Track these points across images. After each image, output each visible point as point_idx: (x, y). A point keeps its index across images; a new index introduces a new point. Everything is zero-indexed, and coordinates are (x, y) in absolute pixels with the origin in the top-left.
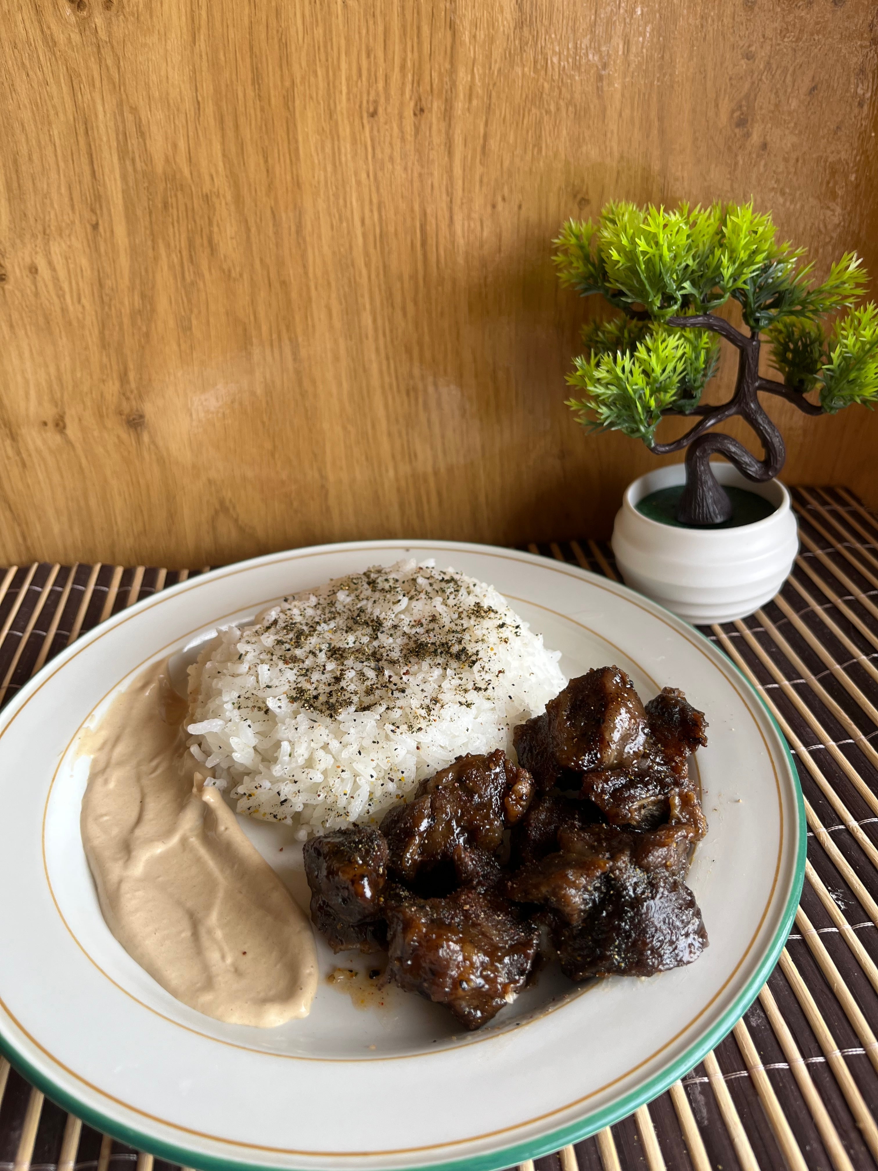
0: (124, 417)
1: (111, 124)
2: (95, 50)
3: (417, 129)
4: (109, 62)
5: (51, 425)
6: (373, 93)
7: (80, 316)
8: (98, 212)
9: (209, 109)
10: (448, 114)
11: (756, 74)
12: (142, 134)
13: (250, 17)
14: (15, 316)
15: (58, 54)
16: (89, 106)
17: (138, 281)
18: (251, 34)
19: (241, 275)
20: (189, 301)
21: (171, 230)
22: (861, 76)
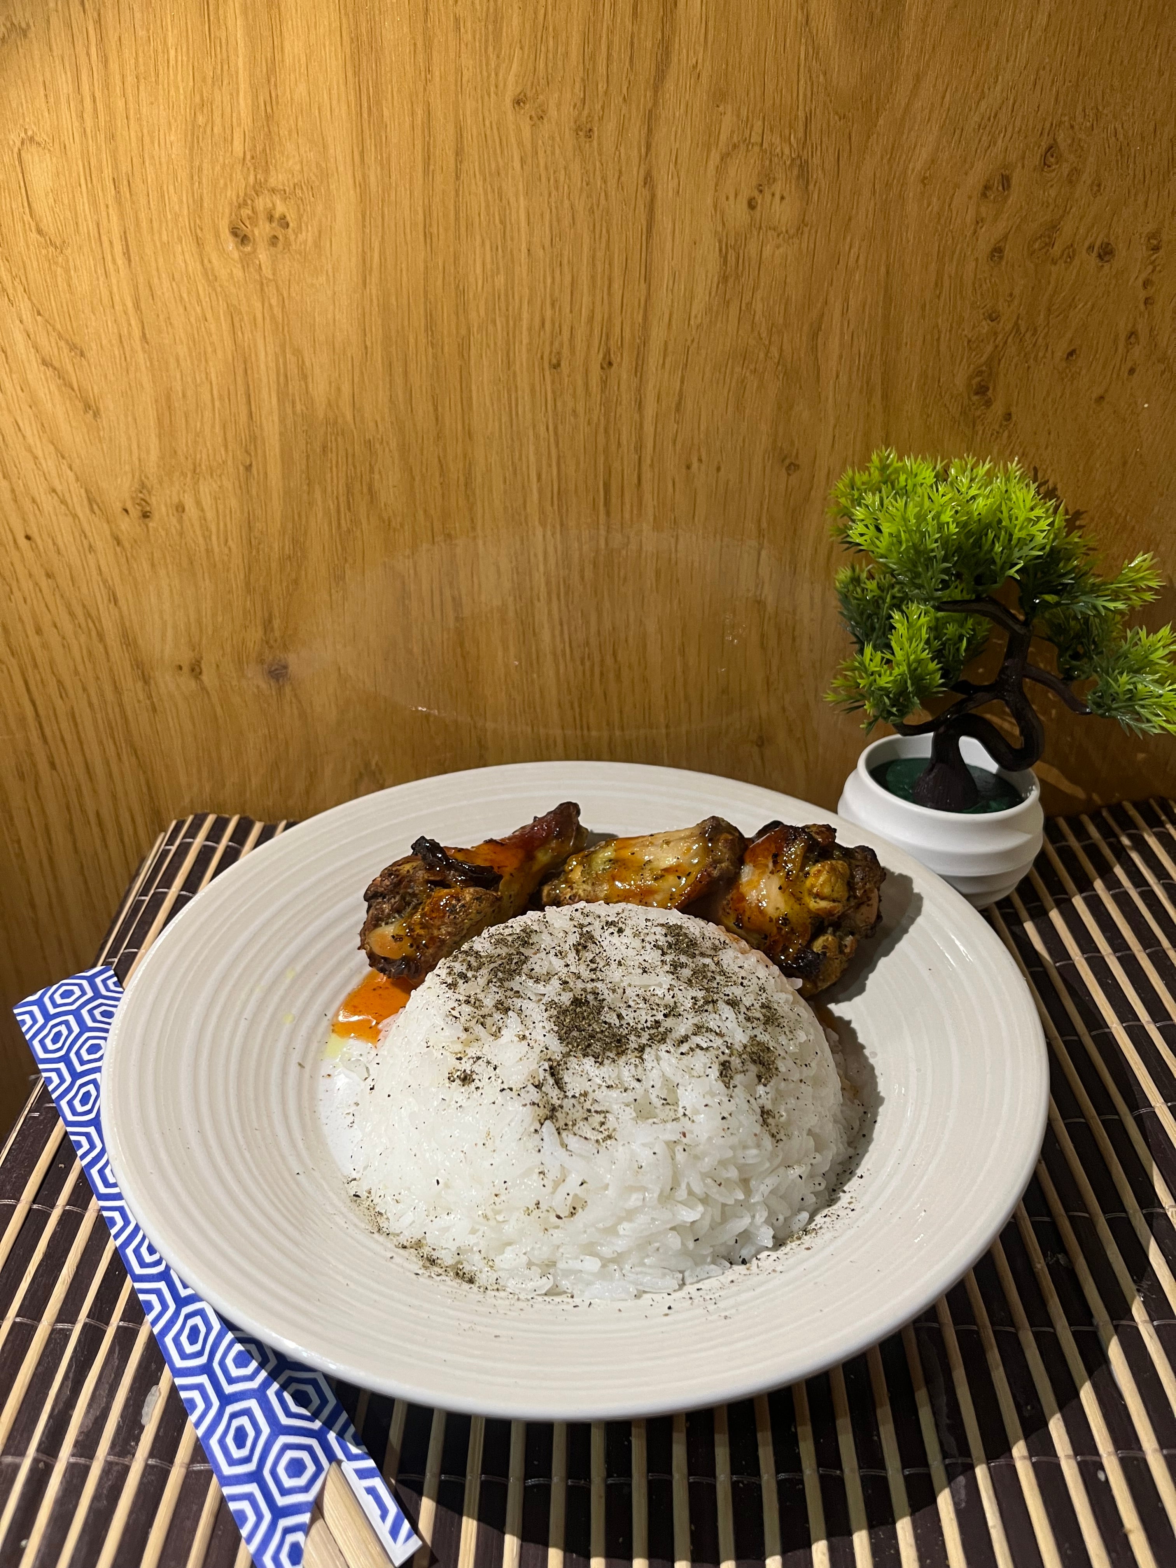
0: (266, 666)
1: (272, 365)
2: (258, 287)
3: (604, 382)
4: (274, 302)
5: (186, 669)
6: (556, 344)
7: (226, 558)
8: (253, 453)
9: (378, 353)
10: (639, 369)
11: (1000, 337)
12: (304, 376)
13: (426, 262)
14: (157, 555)
15: (219, 289)
16: (249, 346)
17: (290, 525)
18: (426, 279)
19: (402, 525)
20: (344, 549)
21: (329, 476)
22: (1132, 340)
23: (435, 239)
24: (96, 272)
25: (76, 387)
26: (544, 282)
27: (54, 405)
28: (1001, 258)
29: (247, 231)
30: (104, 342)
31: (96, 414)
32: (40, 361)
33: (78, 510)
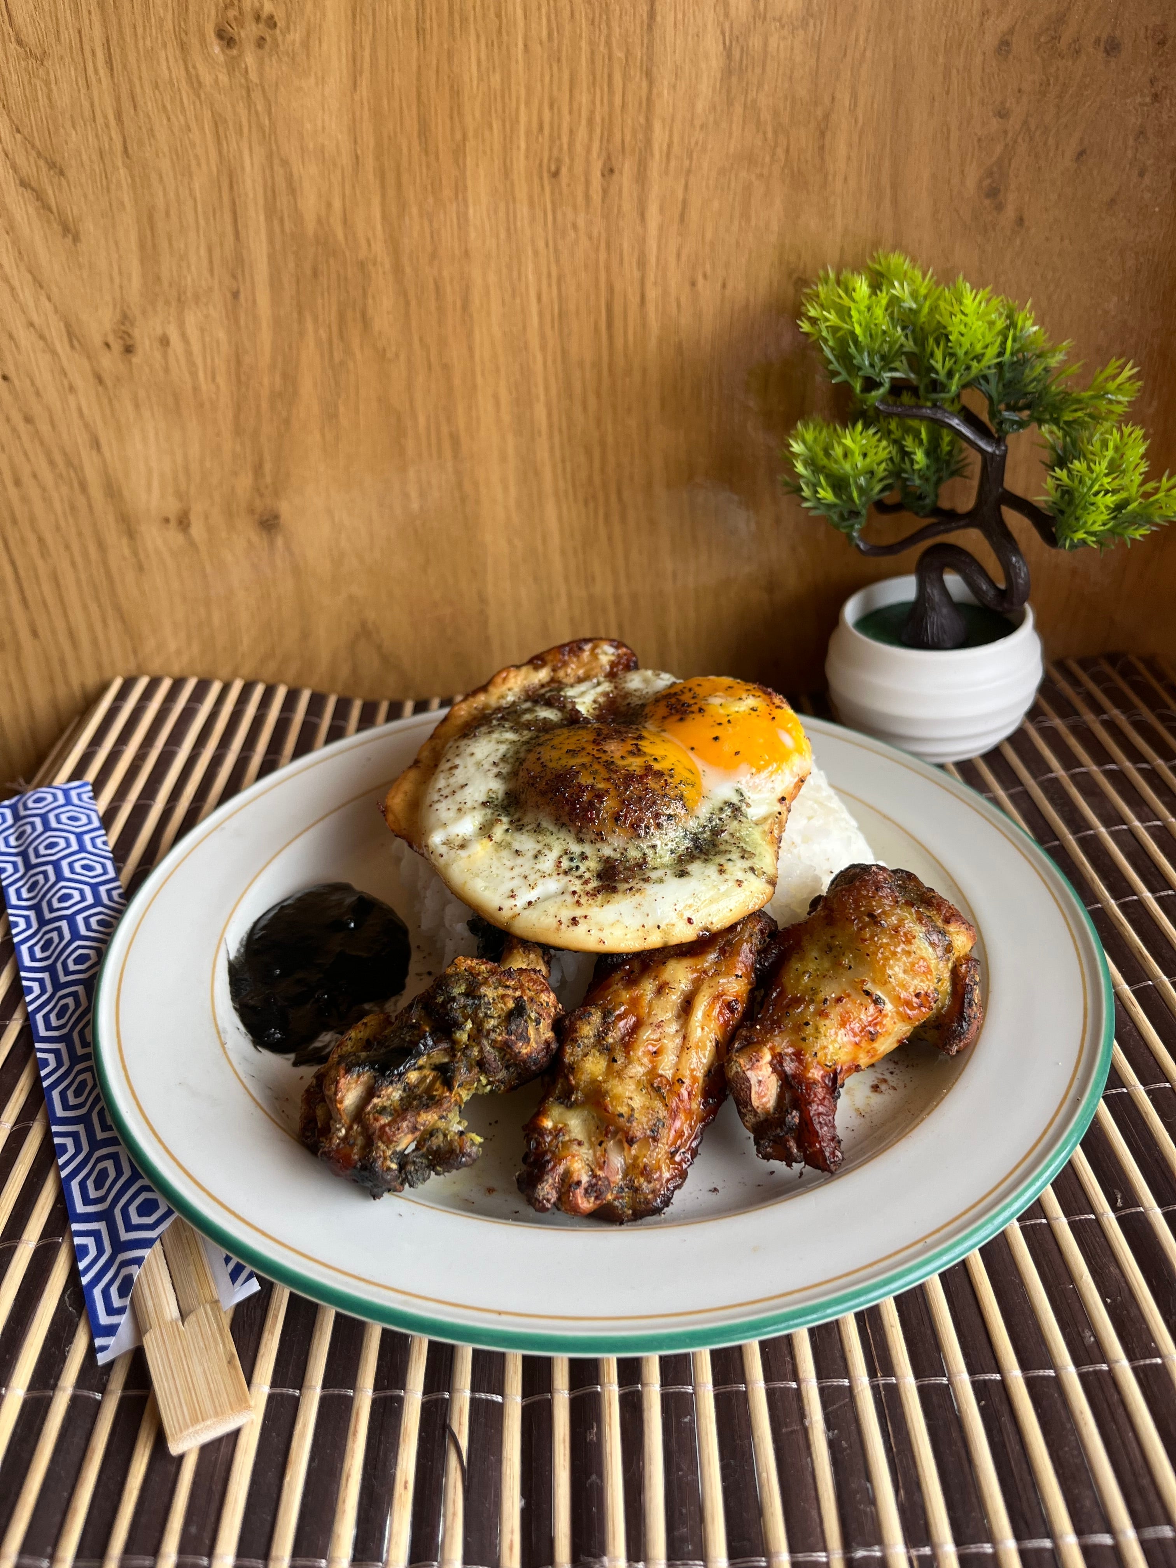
0: (256, 517)
1: (259, 178)
2: (244, 93)
3: (605, 191)
4: (260, 108)
5: (173, 522)
6: (555, 152)
7: (214, 396)
8: (240, 278)
9: (369, 163)
10: (641, 176)
11: (1010, 135)
12: (292, 191)
13: (418, 59)
14: (142, 394)
15: (203, 96)
16: (234, 157)
17: (280, 358)
18: (419, 79)
19: (397, 355)
20: (337, 383)
21: (320, 301)
22: (1141, 139)
23: (428, 37)
24: (77, 84)
25: (55, 209)
26: (542, 81)
27: (32, 230)
28: (1008, 52)
29: (234, 32)
30: (85, 157)
31: (76, 239)
32: (18, 182)
33: (59, 347)
